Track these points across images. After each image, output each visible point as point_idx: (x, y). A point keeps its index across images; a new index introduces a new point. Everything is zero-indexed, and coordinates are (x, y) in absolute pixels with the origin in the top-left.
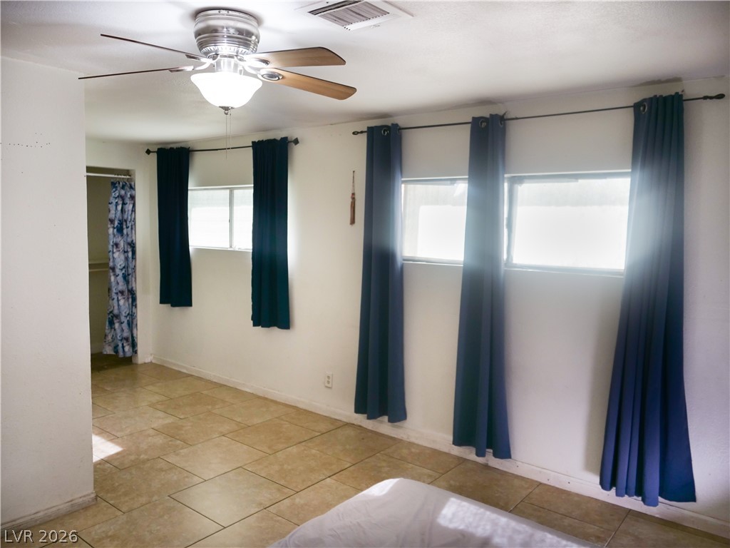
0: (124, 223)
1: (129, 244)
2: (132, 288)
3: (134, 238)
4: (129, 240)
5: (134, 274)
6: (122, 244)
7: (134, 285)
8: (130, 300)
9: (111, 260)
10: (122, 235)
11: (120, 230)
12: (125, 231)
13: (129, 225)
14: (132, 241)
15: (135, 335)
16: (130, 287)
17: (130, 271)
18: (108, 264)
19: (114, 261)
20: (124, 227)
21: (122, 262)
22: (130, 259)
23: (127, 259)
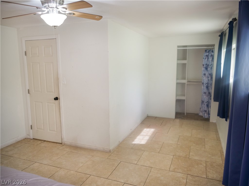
0: (208, 66)
1: (210, 74)
2: (210, 92)
3: (212, 72)
4: (210, 73)
5: (211, 86)
6: (207, 74)
7: (211, 91)
8: (209, 96)
9: (203, 80)
10: (207, 71)
11: (206, 69)
12: (208, 69)
13: (210, 67)
14: (211, 73)
15: (209, 110)
16: (209, 91)
17: (209, 85)
18: (202, 81)
19: (203, 81)
20: (208, 67)
21: (206, 81)
22: (210, 80)
23: (209, 80)
